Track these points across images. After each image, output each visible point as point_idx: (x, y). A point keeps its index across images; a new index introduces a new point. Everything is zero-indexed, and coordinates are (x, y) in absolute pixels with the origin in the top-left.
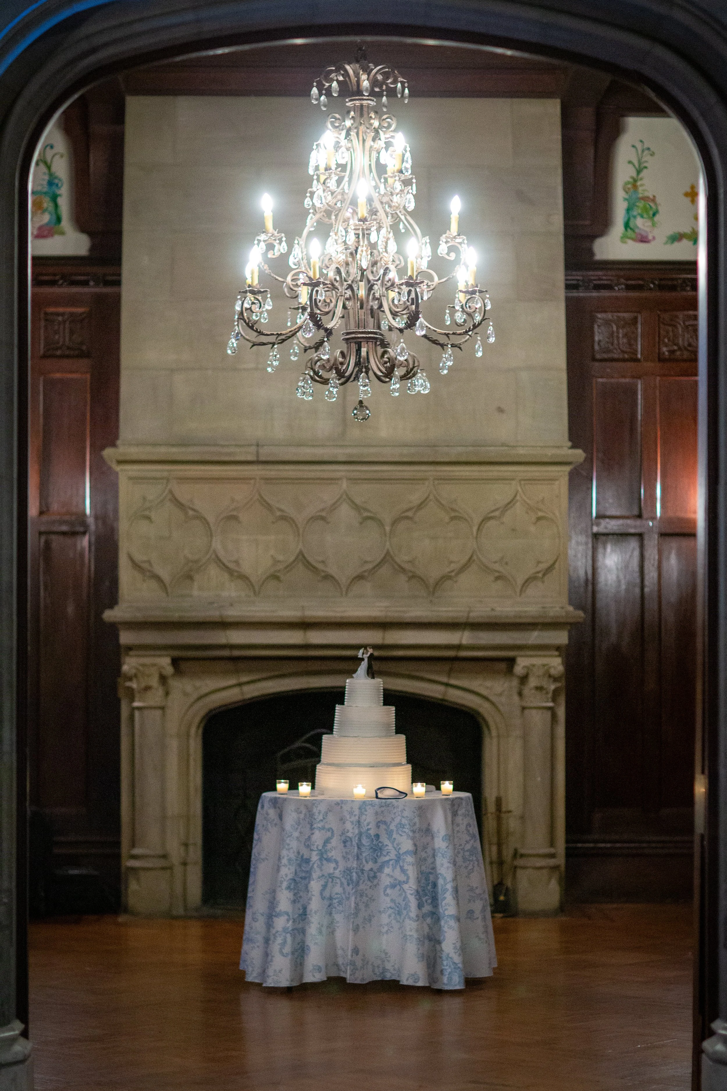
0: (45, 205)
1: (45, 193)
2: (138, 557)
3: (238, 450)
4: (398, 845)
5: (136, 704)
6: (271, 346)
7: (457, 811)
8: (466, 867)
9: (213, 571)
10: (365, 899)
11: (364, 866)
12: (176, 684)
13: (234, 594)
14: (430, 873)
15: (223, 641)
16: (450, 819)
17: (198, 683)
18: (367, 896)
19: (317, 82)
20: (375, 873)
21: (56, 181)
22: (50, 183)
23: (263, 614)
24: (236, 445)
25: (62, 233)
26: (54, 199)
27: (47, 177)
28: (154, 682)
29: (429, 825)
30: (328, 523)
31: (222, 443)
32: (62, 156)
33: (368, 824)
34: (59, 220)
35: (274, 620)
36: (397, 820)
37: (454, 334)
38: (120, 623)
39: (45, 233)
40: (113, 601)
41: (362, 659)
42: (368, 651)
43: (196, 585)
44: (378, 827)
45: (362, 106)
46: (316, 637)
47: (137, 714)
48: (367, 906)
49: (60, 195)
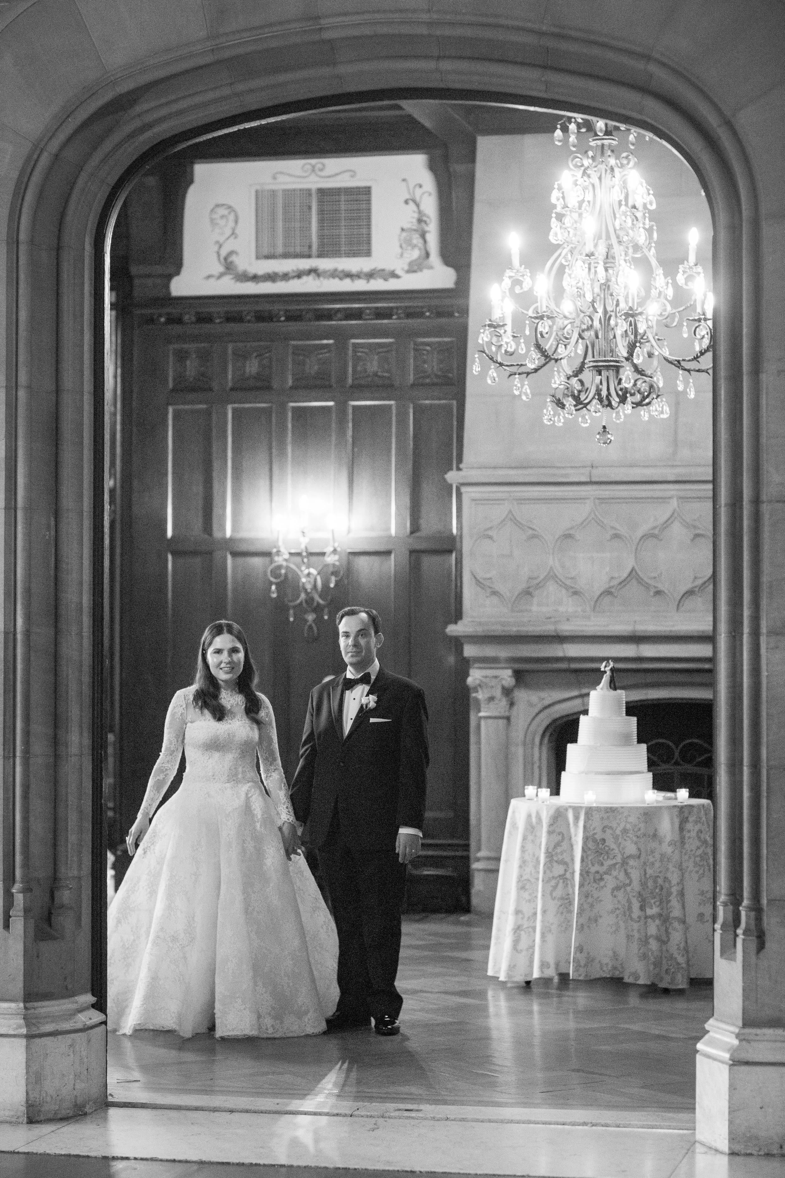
0: (415, 241)
1: (415, 230)
2: (480, 575)
3: (571, 471)
4: (623, 849)
5: (482, 714)
6: (525, 375)
7: (687, 818)
8: (697, 872)
9: (551, 587)
10: (590, 900)
11: (589, 868)
12: (522, 695)
13: (571, 609)
14: (658, 876)
15: (560, 654)
16: (677, 825)
17: (544, 694)
18: (592, 897)
19: (560, 125)
20: (601, 876)
21: (425, 218)
22: (420, 221)
23: (596, 628)
24: (572, 467)
25: (431, 268)
26: (423, 236)
27: (416, 215)
28: (498, 693)
29: (656, 830)
30: (661, 540)
31: (559, 465)
32: (430, 194)
33: (594, 829)
34: (428, 255)
35: (605, 634)
36: (622, 826)
37: (684, 360)
38: (464, 637)
39: (415, 268)
40: (458, 616)
41: (605, 672)
42: (610, 664)
43: (535, 600)
44: (604, 831)
45: (603, 145)
46: (649, 651)
47: (483, 723)
48: (592, 906)
49: (429, 232)
